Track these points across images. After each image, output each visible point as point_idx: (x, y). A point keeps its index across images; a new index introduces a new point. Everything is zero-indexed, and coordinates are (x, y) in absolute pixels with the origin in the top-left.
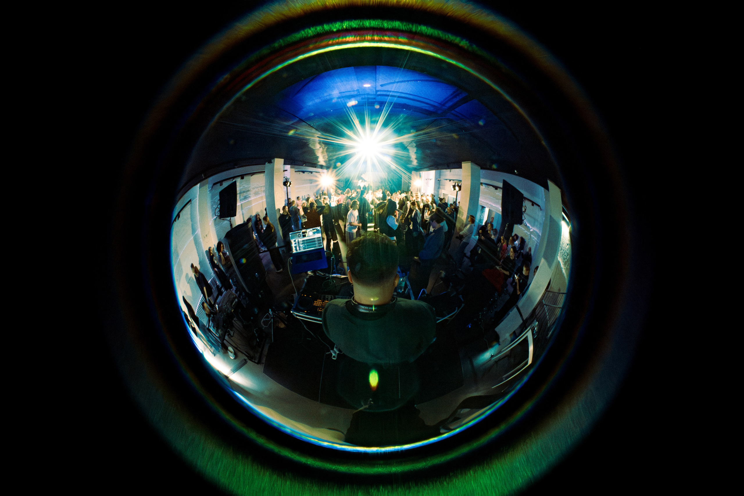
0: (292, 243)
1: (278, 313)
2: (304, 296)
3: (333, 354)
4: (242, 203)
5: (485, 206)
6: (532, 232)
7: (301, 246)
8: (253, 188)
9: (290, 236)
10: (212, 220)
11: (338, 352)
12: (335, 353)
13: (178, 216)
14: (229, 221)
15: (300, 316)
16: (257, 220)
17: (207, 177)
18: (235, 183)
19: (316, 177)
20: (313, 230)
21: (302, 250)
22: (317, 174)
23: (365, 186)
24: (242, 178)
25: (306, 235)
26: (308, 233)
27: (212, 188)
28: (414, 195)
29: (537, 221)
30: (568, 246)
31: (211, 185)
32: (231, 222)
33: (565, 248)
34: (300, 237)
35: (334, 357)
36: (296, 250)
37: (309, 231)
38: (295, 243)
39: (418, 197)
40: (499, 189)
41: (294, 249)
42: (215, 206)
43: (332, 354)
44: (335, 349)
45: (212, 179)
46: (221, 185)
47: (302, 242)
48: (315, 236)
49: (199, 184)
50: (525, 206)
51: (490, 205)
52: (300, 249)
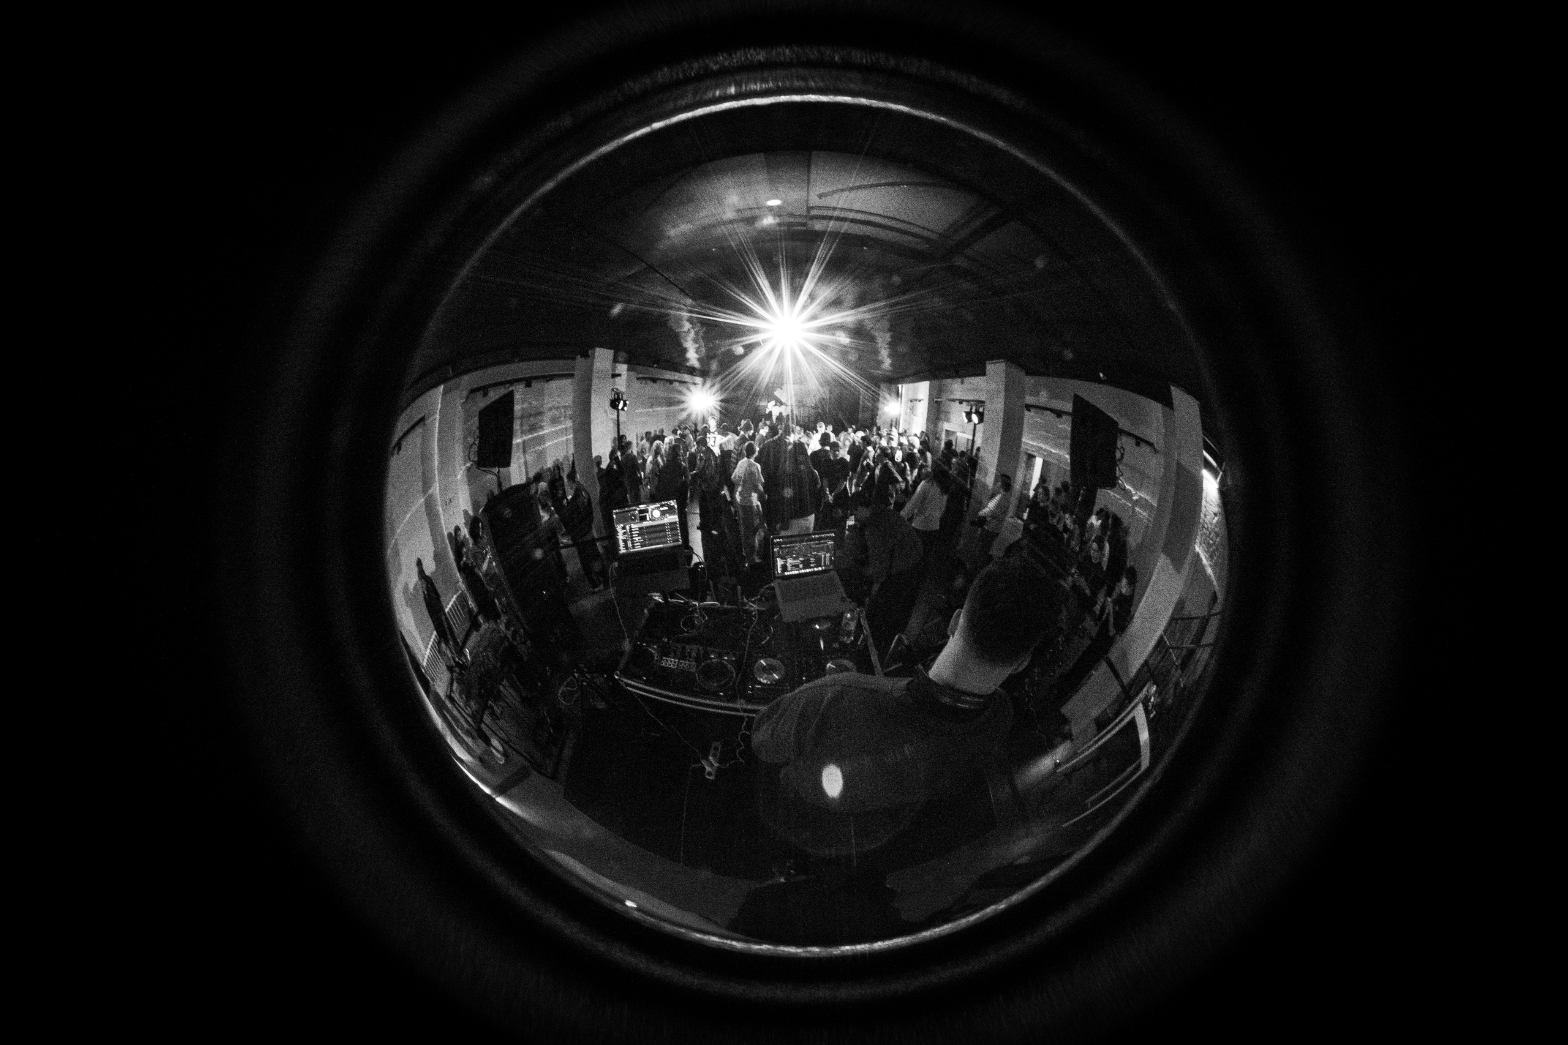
0: (618, 532)
1: (593, 678)
2: (641, 644)
3: (708, 769)
4: (525, 438)
5: (1035, 454)
6: (1137, 500)
7: (637, 539)
8: (550, 409)
9: (614, 516)
10: (463, 468)
11: (716, 765)
12: (712, 765)
13: (399, 445)
14: (496, 475)
15: (635, 686)
16: (555, 477)
17: (459, 374)
18: (511, 395)
19: (680, 392)
20: (662, 506)
21: (638, 549)
22: (682, 388)
23: (781, 414)
24: (528, 385)
25: (646, 516)
26: (652, 512)
27: (467, 399)
28: (884, 432)
29: (1149, 478)
30: (1216, 519)
31: (465, 393)
32: (499, 478)
33: (1211, 524)
34: (635, 519)
35: (710, 774)
36: (626, 547)
37: (653, 509)
38: (624, 533)
39: (891, 436)
40: (1064, 417)
41: (622, 544)
42: (470, 440)
43: (705, 769)
44: (711, 758)
45: (468, 380)
46: (485, 395)
47: (638, 532)
48: (665, 519)
49: (442, 386)
50: (1122, 448)
51: (1045, 450)
52: (633, 547)
